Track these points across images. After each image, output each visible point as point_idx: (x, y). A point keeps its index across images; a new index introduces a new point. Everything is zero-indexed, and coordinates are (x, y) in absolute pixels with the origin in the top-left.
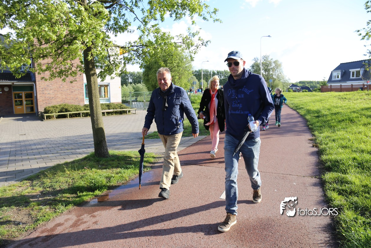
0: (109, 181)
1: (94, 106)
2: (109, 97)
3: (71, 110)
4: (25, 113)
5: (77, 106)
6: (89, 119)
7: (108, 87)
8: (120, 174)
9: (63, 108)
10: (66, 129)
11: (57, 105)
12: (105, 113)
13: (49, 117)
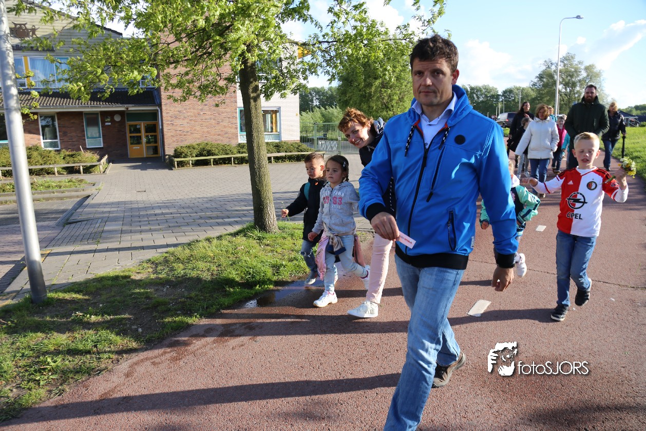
0: (277, 273)
1: (255, 145)
2: (279, 131)
3: (216, 152)
4: (145, 156)
5: (226, 146)
6: (246, 168)
7: (278, 114)
8: (295, 262)
9: (203, 149)
10: (208, 183)
11: (194, 144)
12: (272, 158)
13: (181, 164)
